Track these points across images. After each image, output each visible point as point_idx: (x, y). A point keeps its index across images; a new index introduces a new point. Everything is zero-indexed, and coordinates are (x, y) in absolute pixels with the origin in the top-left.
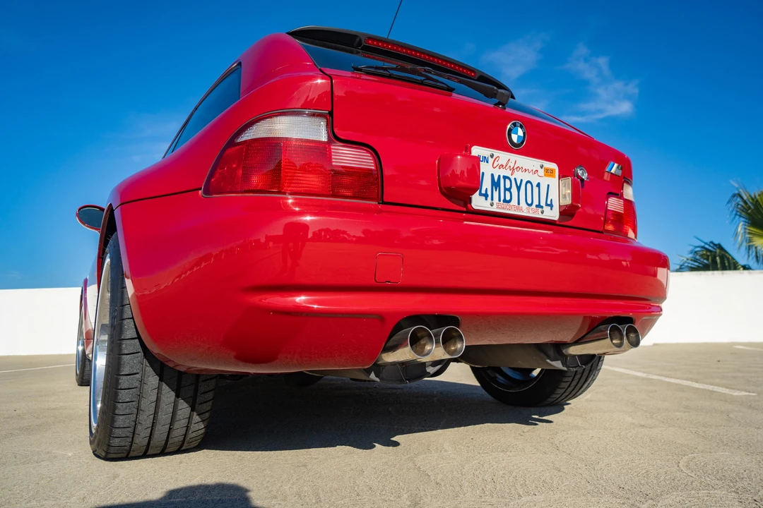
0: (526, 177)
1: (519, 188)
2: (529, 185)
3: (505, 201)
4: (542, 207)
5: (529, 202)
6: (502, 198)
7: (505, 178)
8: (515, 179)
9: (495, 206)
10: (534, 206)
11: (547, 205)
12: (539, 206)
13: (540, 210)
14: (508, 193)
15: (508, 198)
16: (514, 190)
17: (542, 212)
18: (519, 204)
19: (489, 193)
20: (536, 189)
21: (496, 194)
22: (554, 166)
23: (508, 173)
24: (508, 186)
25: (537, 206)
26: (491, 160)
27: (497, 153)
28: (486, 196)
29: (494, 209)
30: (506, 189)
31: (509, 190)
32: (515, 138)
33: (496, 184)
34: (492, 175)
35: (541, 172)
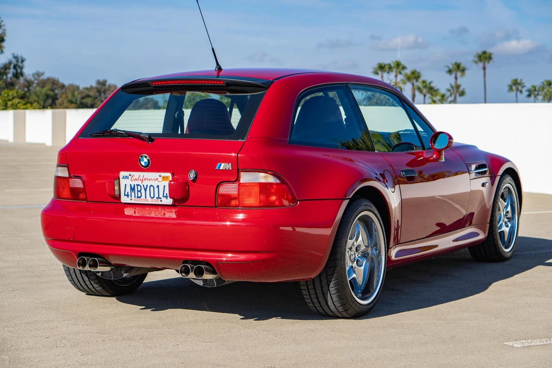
0: (149, 183)
1: (145, 190)
2: (152, 188)
3: (138, 197)
4: (161, 198)
5: (152, 196)
6: (136, 196)
7: (138, 185)
8: (143, 185)
9: (133, 200)
10: (155, 198)
11: (164, 197)
12: (159, 198)
13: (160, 200)
14: (139, 193)
15: (139, 196)
16: (143, 191)
17: (161, 201)
18: (146, 198)
19: (129, 194)
20: (156, 189)
21: (133, 194)
22: (169, 175)
23: (139, 183)
24: (139, 189)
25: (157, 198)
26: (130, 177)
27: (132, 173)
28: (128, 195)
29: (133, 202)
30: (138, 191)
31: (140, 191)
32: (143, 163)
33: (132, 189)
34: (131, 185)
35: (160, 179)
